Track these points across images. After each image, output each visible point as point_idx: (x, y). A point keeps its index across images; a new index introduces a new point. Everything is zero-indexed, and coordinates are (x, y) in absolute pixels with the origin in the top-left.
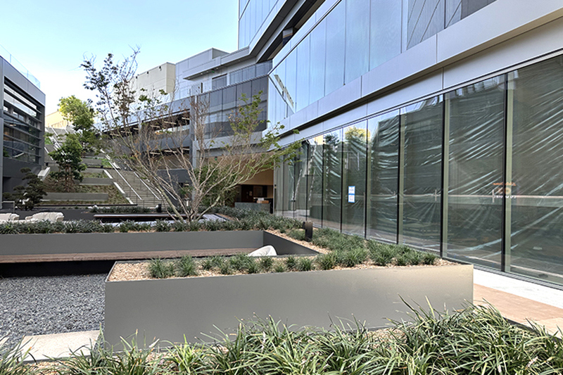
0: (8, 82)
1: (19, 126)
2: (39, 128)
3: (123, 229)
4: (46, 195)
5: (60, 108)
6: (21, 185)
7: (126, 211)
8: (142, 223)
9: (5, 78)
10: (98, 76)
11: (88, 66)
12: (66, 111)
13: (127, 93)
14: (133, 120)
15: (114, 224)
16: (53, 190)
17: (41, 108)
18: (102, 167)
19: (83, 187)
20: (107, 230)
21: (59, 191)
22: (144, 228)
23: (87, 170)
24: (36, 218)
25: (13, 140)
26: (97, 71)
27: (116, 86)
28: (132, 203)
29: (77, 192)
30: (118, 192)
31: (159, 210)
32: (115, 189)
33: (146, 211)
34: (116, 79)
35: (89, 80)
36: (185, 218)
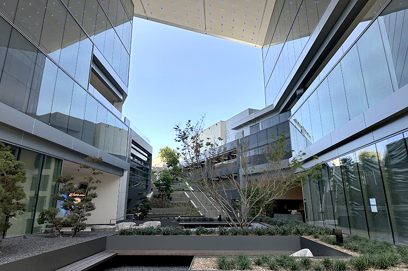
0: (134, 142)
1: (138, 167)
2: (148, 168)
3: (197, 233)
4: (151, 209)
5: (160, 154)
6: (137, 204)
7: (199, 220)
8: (210, 229)
9: (133, 140)
10: (183, 133)
11: (177, 128)
12: (163, 156)
13: (199, 142)
14: (202, 158)
15: (192, 230)
16: (155, 207)
17: (150, 155)
18: (183, 190)
19: (172, 204)
20: (188, 233)
21: (158, 207)
22: (211, 232)
23: (174, 193)
24: (145, 225)
25: (134, 176)
26: (182, 131)
27: (192, 138)
28: (202, 215)
29: (168, 207)
30: (193, 207)
31: (220, 220)
32: (191, 204)
33: (211, 220)
34: (193, 134)
35: (178, 136)
36: (238, 225)
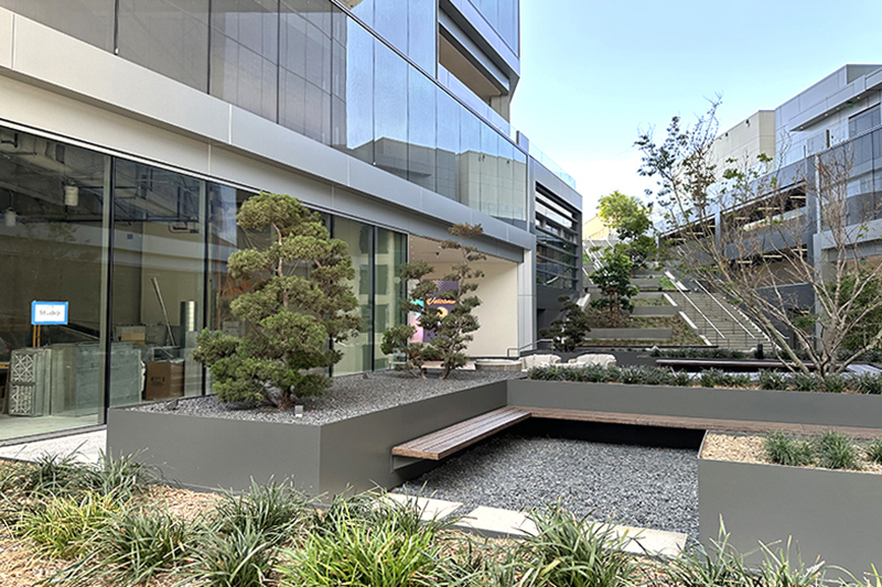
0: (540, 188)
1: (552, 243)
2: (575, 242)
3: (706, 382)
4: (589, 331)
5: (600, 211)
6: (558, 319)
7: (705, 356)
8: (736, 374)
9: (537, 184)
10: (659, 154)
11: (644, 142)
12: (607, 214)
13: (703, 171)
15: (691, 375)
16: (595, 326)
17: (577, 215)
18: (660, 290)
19: (635, 320)
20: (682, 382)
21: (603, 325)
22: (740, 382)
23: (640, 295)
24: (582, 362)
25: (546, 261)
26: (658, 147)
27: (685, 163)
28: (709, 344)
29: (627, 327)
30: (687, 327)
31: (759, 355)
32: (681, 322)
35: (646, 162)
